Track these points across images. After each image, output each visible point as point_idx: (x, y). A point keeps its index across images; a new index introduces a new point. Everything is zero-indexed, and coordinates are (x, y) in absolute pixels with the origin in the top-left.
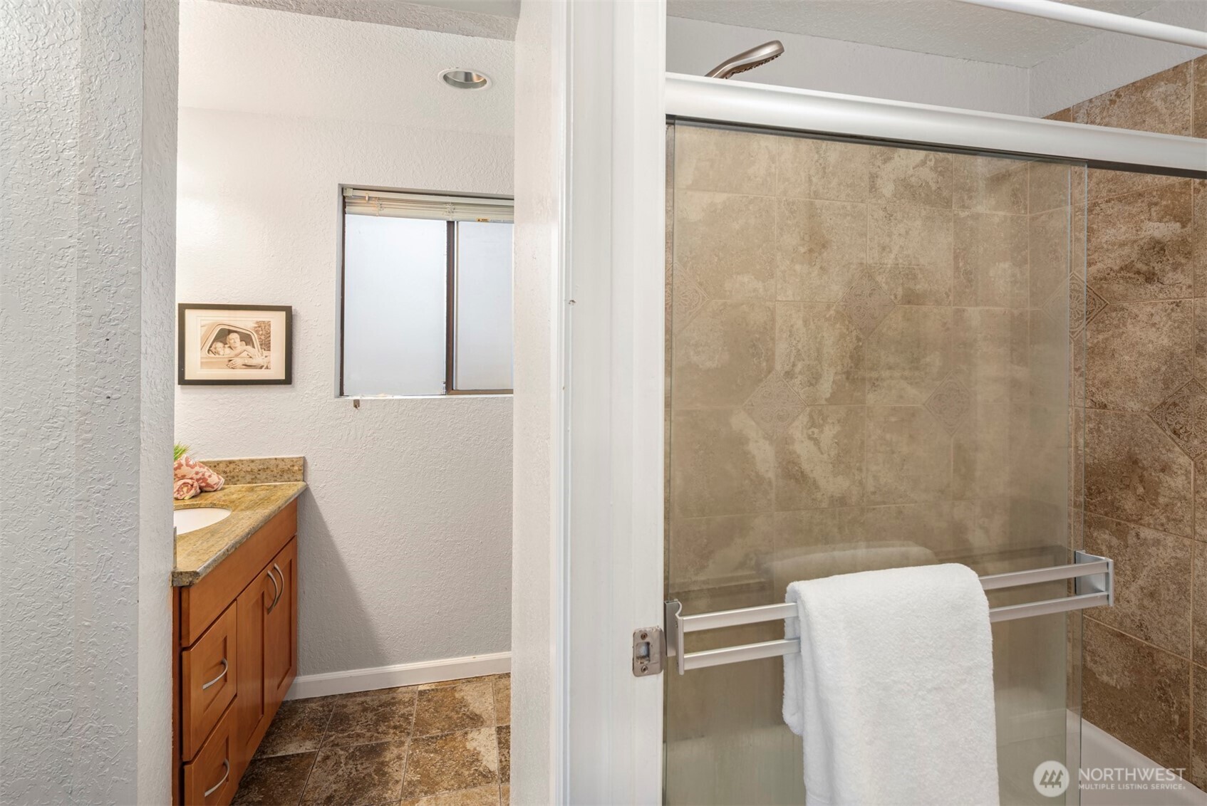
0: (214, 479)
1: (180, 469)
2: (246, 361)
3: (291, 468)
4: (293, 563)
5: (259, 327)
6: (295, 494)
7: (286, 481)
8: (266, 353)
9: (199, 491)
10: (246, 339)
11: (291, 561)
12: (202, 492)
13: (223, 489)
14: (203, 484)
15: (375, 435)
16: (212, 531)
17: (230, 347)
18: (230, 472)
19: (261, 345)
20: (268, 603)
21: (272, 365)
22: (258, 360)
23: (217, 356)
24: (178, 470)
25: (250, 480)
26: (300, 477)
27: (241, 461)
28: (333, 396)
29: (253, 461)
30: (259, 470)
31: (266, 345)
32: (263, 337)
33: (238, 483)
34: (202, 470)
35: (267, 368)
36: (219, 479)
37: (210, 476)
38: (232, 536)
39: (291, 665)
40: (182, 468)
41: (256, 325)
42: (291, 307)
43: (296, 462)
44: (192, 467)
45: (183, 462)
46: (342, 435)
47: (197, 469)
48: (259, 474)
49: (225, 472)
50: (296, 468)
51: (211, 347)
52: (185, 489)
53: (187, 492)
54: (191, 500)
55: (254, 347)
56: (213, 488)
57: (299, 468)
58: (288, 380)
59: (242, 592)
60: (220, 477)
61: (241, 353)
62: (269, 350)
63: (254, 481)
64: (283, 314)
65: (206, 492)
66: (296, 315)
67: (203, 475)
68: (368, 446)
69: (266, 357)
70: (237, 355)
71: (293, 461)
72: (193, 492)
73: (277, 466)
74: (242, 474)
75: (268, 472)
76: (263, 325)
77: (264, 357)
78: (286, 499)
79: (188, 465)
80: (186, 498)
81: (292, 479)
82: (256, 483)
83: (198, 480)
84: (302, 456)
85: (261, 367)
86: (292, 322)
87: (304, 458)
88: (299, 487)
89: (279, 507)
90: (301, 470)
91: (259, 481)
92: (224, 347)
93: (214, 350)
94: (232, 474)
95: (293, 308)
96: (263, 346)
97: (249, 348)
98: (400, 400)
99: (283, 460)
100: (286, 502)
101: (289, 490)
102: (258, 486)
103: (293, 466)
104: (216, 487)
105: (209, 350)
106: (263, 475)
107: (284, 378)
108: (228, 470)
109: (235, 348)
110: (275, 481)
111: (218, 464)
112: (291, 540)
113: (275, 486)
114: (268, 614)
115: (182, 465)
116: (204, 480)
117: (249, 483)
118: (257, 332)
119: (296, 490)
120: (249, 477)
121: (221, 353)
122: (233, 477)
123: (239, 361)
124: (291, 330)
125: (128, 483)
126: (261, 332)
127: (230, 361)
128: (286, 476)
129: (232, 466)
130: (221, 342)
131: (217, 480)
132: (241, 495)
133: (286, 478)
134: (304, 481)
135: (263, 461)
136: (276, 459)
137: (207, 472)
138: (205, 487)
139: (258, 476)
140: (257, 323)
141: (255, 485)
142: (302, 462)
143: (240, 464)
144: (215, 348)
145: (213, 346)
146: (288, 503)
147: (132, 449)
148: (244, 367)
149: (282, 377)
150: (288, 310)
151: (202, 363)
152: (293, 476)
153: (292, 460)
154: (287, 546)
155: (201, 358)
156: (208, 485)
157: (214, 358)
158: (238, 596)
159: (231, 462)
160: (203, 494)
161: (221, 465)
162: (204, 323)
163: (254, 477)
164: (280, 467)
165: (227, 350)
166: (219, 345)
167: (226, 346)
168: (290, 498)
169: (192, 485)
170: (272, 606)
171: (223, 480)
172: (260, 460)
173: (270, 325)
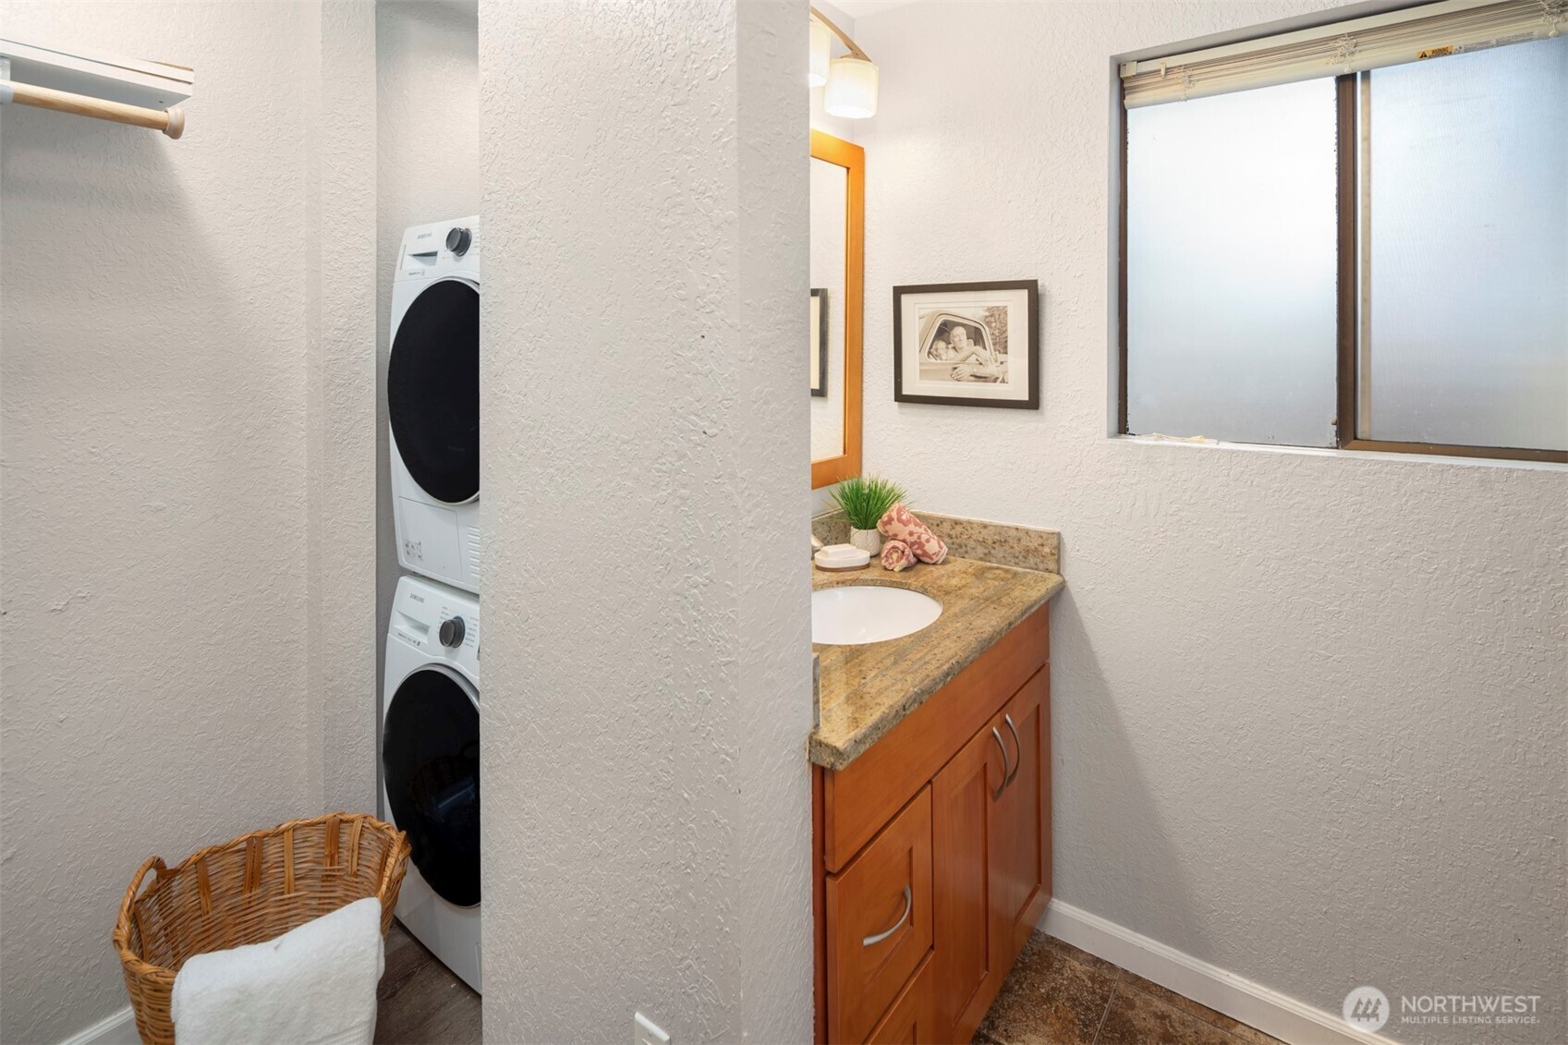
0: (934, 546)
1: (891, 524)
2: (975, 370)
3: (1040, 548)
4: (1041, 709)
5: (992, 316)
6: (1040, 599)
7: (1032, 569)
8: (1001, 357)
9: (913, 560)
10: (976, 336)
11: (1038, 706)
12: (919, 561)
13: (945, 562)
14: (919, 552)
15: (1183, 514)
16: (897, 651)
17: (954, 348)
18: (957, 537)
19: (994, 344)
20: (995, 779)
21: (1010, 378)
22: (990, 369)
23: (939, 361)
24: (889, 526)
25: (982, 556)
26: (1052, 566)
27: (970, 523)
28: (1105, 434)
29: (985, 526)
30: (994, 543)
31: (1002, 346)
32: (996, 332)
33: (967, 556)
34: (917, 529)
35: (1003, 381)
36: (941, 547)
37: (928, 541)
38: (920, 676)
39: (1040, 881)
40: (893, 523)
41: (987, 314)
42: (1036, 281)
43: (1047, 539)
44: (905, 524)
45: (894, 515)
46: (1121, 506)
47: (912, 527)
48: (994, 548)
49: (950, 536)
50: (1047, 550)
51: (931, 348)
52: (895, 556)
53: (898, 562)
54: (904, 573)
55: (985, 348)
56: (932, 559)
57: (1048, 551)
58: (1033, 403)
59: (943, 767)
60: (942, 543)
61: (968, 357)
62: (1006, 353)
63: (988, 558)
64: (1024, 294)
65: (924, 563)
66: (1044, 295)
67: (919, 538)
68: (1169, 533)
69: (1002, 363)
70: (964, 361)
71: (1041, 537)
72: (903, 563)
73: (1019, 540)
74: (972, 543)
75: (1007, 547)
76: (996, 312)
77: (998, 364)
78: (1024, 608)
79: (900, 520)
80: (897, 569)
81: (1041, 566)
82: (990, 561)
83: (912, 544)
84: (1057, 530)
85: (995, 380)
86: (1038, 306)
87: (1059, 534)
88: (1050, 585)
89: (1010, 624)
90: (1053, 554)
91: (994, 560)
92: (947, 348)
93: (935, 353)
94: (958, 541)
95: (1040, 283)
96: (997, 347)
97: (979, 349)
98: (1232, 452)
99: (1027, 532)
100: (1023, 614)
101: (1033, 591)
102: (992, 568)
103: (1042, 545)
104: (935, 559)
105: (929, 353)
106: (999, 552)
107: (1027, 399)
108: (953, 533)
109: (961, 349)
110: (1017, 564)
111: (942, 522)
112: (1039, 671)
113: (1015, 574)
114: (994, 802)
115: (893, 519)
116: (921, 546)
117: (981, 559)
118: (988, 324)
119: (1043, 591)
120: (980, 551)
121: (944, 357)
122: (961, 546)
123: (966, 370)
124: (1038, 319)
125: (727, 582)
126: (994, 324)
127: (955, 368)
128: (1032, 561)
129: (959, 529)
130: (944, 340)
131: (936, 548)
132: (964, 582)
133: (1032, 562)
134: (1059, 573)
135: (1000, 529)
136: (1017, 529)
137: (923, 533)
138: (922, 555)
139: (993, 551)
140: (989, 309)
141: (988, 564)
142: (1055, 542)
143: (969, 528)
144: (936, 350)
145: (934, 346)
146: (1027, 615)
147: (729, 525)
148: (973, 378)
149: (1025, 396)
150: (1031, 287)
151: (921, 371)
152: (1042, 562)
153: (1040, 535)
154: (1032, 681)
155: (921, 364)
156: (925, 554)
157: (936, 364)
158: (936, 774)
159: (957, 523)
160: (920, 566)
161: (945, 524)
162: (923, 312)
163: (986, 551)
164: (1023, 542)
165: (952, 353)
166: (941, 345)
167: (950, 346)
168: (1031, 607)
169: (903, 552)
170: (1002, 787)
171: (945, 549)
172: (995, 526)
173: (1006, 313)
